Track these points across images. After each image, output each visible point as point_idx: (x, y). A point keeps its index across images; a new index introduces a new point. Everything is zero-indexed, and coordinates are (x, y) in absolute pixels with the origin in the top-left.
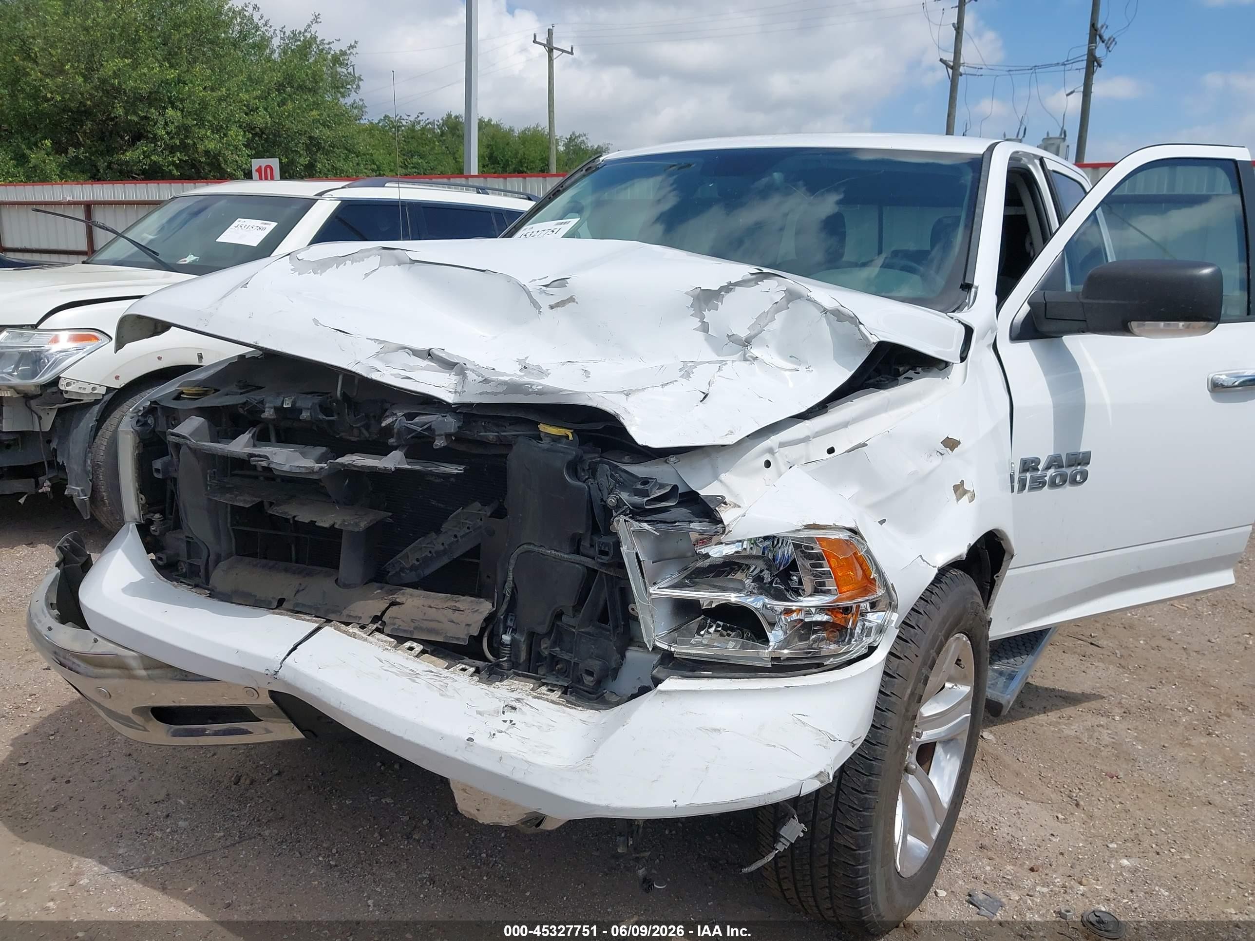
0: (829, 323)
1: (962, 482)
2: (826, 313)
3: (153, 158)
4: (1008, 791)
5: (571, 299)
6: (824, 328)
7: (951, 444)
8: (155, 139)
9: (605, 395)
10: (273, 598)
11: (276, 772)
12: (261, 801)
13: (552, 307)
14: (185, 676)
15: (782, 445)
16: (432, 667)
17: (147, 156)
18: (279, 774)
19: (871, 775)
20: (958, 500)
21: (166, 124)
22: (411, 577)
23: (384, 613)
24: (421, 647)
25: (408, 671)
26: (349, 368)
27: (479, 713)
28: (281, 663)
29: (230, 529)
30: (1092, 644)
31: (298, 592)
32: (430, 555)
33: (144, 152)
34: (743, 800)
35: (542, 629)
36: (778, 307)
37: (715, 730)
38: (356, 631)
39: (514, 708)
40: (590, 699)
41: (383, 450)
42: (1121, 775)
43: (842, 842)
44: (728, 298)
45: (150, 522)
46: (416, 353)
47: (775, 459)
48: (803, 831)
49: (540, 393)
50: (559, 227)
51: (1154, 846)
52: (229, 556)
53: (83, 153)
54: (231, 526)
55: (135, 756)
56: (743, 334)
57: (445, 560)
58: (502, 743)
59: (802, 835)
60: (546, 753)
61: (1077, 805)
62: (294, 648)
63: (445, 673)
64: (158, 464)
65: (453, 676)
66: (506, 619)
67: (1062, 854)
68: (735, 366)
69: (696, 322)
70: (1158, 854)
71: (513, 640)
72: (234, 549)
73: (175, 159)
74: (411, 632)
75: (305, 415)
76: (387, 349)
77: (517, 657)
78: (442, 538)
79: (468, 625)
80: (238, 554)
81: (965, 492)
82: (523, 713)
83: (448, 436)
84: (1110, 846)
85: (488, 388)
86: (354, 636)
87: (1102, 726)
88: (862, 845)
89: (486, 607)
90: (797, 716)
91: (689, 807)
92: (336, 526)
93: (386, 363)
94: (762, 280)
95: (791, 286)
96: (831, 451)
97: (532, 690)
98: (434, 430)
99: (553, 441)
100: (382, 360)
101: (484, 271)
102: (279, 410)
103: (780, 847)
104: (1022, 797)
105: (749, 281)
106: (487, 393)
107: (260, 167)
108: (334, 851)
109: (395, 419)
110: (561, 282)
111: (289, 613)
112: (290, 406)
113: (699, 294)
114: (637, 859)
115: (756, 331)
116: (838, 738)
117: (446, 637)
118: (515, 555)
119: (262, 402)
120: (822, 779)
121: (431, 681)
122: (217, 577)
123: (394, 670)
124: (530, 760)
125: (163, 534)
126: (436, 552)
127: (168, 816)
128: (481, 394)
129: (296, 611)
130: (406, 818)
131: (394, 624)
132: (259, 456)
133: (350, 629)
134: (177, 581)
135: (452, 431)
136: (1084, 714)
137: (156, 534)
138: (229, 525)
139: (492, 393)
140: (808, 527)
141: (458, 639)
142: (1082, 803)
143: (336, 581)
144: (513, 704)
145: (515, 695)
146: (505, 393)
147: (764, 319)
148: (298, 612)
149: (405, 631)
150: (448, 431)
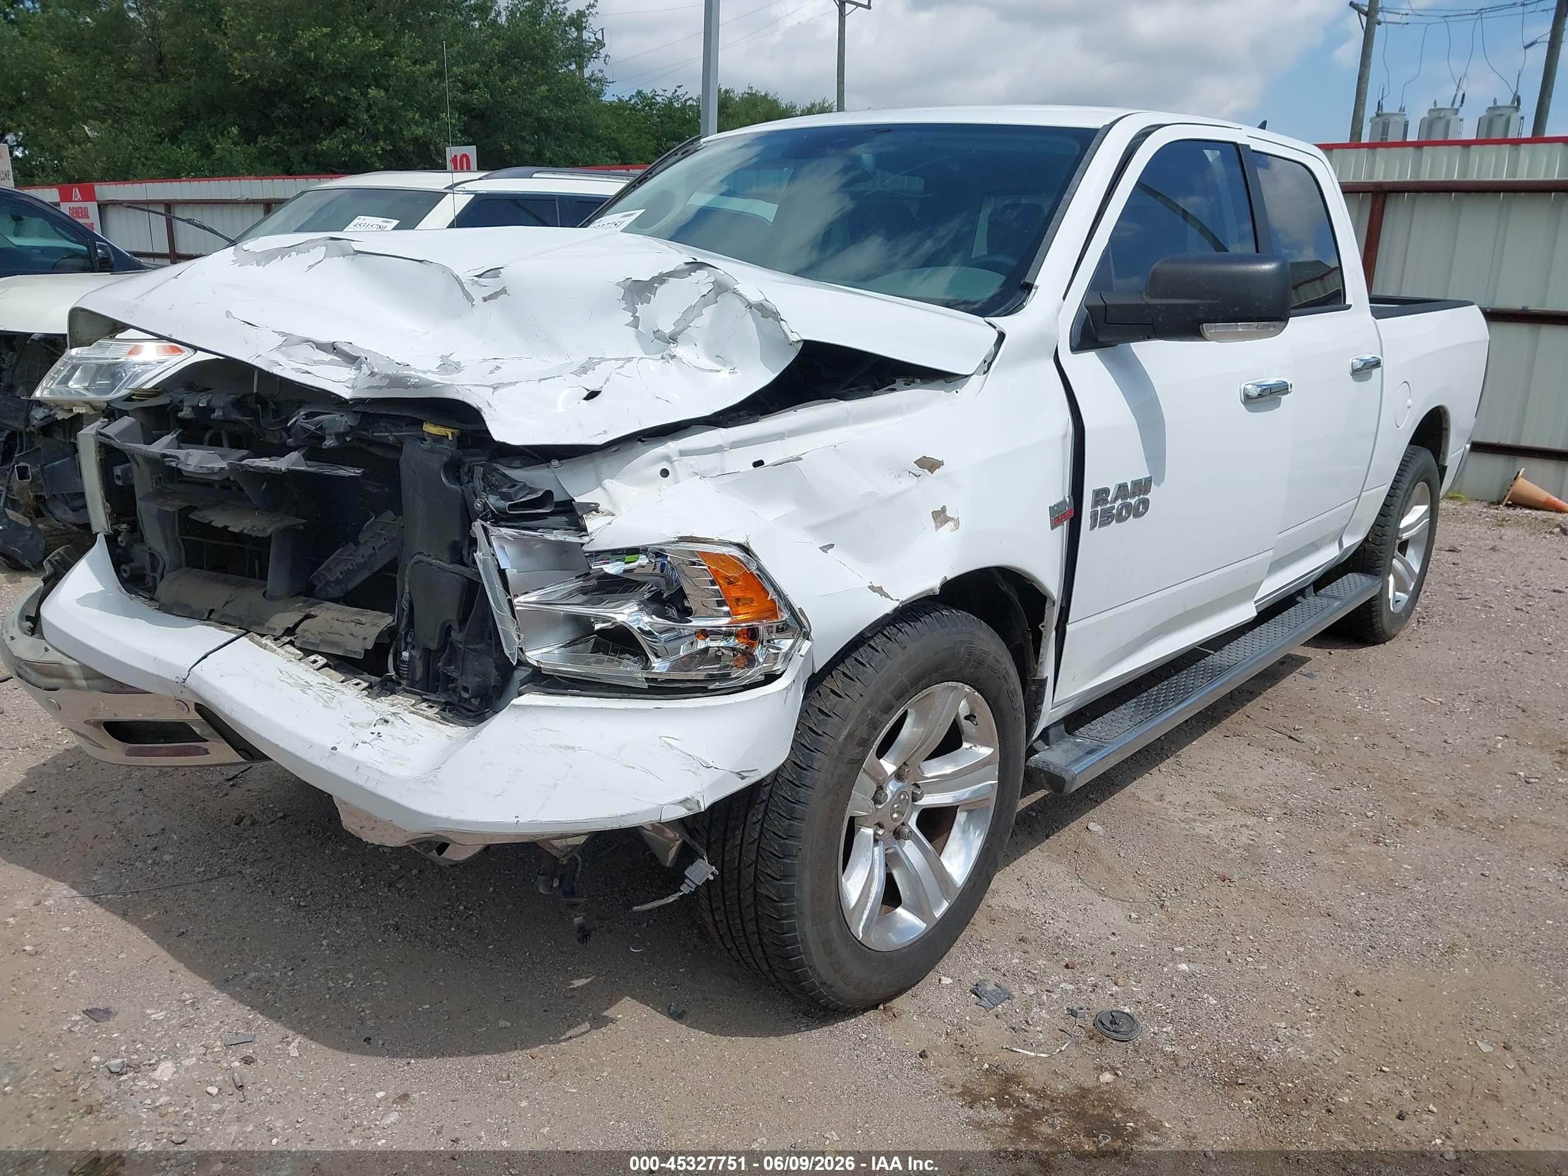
0: (755, 320)
1: (944, 509)
2: (750, 308)
3: (353, 147)
4: (1087, 885)
5: (504, 291)
6: (749, 324)
7: (929, 465)
8: (357, 123)
9: (473, 389)
10: (206, 609)
11: (280, 814)
12: (255, 841)
13: (485, 300)
14: (121, 688)
15: (683, 453)
16: (328, 681)
17: (347, 144)
18: (284, 817)
19: (793, 818)
20: (937, 528)
21: (370, 106)
22: (336, 591)
23: (297, 625)
24: (325, 661)
25: (303, 682)
26: (250, 362)
27: (352, 724)
28: (190, 671)
29: (179, 539)
30: (1291, 737)
31: (227, 602)
32: (351, 568)
33: (344, 141)
34: (594, 821)
35: (434, 645)
36: (705, 300)
37: (569, 747)
38: (269, 642)
39: (387, 722)
40: (468, 717)
41: (281, 451)
42: (1236, 878)
43: (765, 892)
44: (662, 290)
45: (117, 533)
46: (320, 346)
47: (674, 468)
48: (712, 874)
49: (416, 386)
50: (622, 220)
51: (1229, 953)
52: (179, 566)
53: (275, 142)
54: (180, 535)
55: (145, 791)
56: (667, 329)
57: (366, 574)
58: (363, 754)
59: (711, 878)
60: (401, 764)
61: (1162, 906)
62: (205, 657)
63: (338, 686)
64: (118, 471)
65: (343, 689)
66: (406, 635)
67: (1113, 953)
68: (653, 366)
69: (628, 317)
70: (1229, 961)
71: (411, 656)
72: (183, 559)
73: (378, 148)
74: (317, 646)
75: (218, 414)
76: (289, 341)
77: (413, 674)
78: (362, 550)
79: (365, 639)
80: (187, 566)
81: (948, 520)
82: (394, 726)
83: (339, 436)
84: (1176, 949)
85: (374, 382)
86: (265, 647)
87: (1247, 827)
88: (784, 896)
89: (386, 620)
90: (666, 739)
91: (532, 824)
92: (245, 531)
93: (289, 356)
94: (695, 271)
95: (719, 278)
96: (758, 464)
97: (413, 705)
98: (324, 429)
99: (434, 441)
100: (283, 353)
101: (421, 261)
102: (196, 408)
103: (685, 889)
104: (1101, 893)
105: (684, 271)
106: (372, 387)
107: (456, 156)
108: (308, 892)
109: (298, 419)
110: (495, 272)
111: (217, 624)
112: (205, 405)
113: (630, 286)
114: (574, 906)
115: (681, 327)
116: (712, 764)
117: (346, 650)
118: (409, 566)
119: (182, 401)
120: (688, 806)
121: (320, 693)
122: (164, 589)
123: (291, 681)
124: (383, 770)
125: (130, 545)
126: (357, 565)
127: (155, 849)
128: (368, 388)
129: (223, 622)
130: (396, 867)
131: (304, 637)
132: (170, 456)
133: (264, 641)
134: (136, 594)
135: (342, 430)
136: (1233, 812)
137: (123, 545)
138: (177, 534)
139: (377, 387)
140: (683, 539)
141: (355, 652)
142: (1167, 903)
143: (264, 594)
144: (388, 718)
145: (393, 710)
146: (389, 386)
147: (692, 312)
148: (226, 624)
149: (313, 644)
150: (337, 430)
